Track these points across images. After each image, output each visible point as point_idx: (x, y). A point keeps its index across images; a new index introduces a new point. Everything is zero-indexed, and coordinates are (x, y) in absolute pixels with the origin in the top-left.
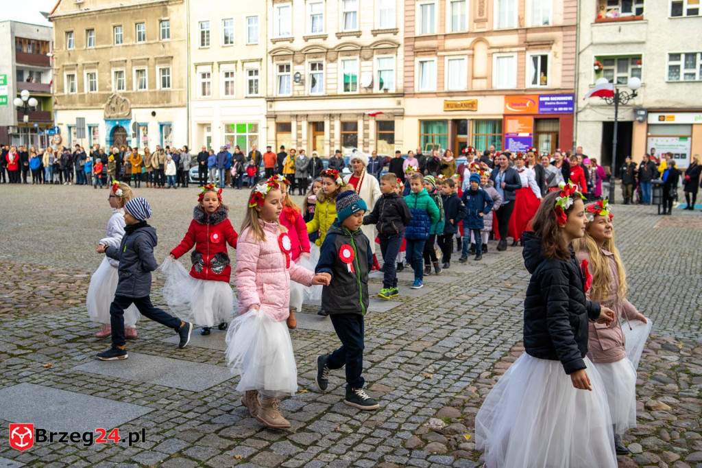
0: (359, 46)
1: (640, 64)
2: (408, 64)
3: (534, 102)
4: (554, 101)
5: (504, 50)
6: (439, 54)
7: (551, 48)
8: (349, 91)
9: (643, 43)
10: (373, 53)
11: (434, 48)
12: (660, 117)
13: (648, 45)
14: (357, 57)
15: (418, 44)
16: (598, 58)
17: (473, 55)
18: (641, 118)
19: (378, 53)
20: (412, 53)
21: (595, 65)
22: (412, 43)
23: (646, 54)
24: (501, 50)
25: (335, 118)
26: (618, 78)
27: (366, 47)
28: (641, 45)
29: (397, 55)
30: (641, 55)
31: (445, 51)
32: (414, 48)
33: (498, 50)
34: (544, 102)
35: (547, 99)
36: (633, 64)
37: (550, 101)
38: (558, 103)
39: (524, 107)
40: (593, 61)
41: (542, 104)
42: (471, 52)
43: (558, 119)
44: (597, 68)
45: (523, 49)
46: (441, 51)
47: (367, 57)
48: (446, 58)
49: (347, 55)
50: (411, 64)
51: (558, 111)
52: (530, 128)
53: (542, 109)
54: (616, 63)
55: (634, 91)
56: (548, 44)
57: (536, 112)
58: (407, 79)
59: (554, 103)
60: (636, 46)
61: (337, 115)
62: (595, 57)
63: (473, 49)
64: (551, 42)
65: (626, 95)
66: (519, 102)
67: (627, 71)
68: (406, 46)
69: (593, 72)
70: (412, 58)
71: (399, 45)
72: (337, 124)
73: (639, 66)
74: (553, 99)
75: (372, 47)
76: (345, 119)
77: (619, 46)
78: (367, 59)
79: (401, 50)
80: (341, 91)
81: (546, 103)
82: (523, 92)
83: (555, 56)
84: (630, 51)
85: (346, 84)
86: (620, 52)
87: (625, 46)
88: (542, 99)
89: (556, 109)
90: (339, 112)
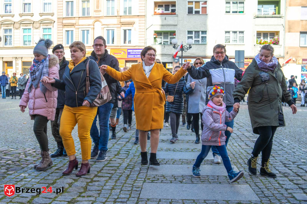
0: (32, 21)
1: (175, 35)
2: (59, 31)
3: (125, 52)
4: (135, 52)
5: (110, 26)
6: (76, 27)
7: (133, 26)
8: (26, 45)
9: (176, 25)
10: (40, 25)
11: (74, 24)
12: (185, 60)
13: (178, 26)
14: (31, 27)
15: (65, 21)
16: (156, 32)
17: (94, 28)
18: (176, 61)
19: (43, 25)
20: (62, 26)
21: (154, 35)
22: (62, 21)
23: (177, 31)
24: (108, 26)
25: (19, 59)
26: (164, 41)
27: (36, 22)
28: (175, 26)
29: (53, 27)
30: (175, 31)
31: (79, 25)
32: (63, 24)
33: (106, 26)
34: (130, 52)
35: (132, 51)
36: (170, 35)
37: (133, 52)
38: (137, 53)
39: (120, 55)
40: (153, 33)
41: (129, 54)
42: (93, 27)
43: (137, 61)
44: (155, 36)
45: (120, 26)
46: (77, 25)
47: (37, 27)
48: (80, 29)
49: (25, 26)
50: (61, 31)
51: (137, 57)
52: (123, 65)
53: (129, 56)
54: (163, 34)
55: (190, 45)
56: (132, 24)
57: (126, 57)
58: (59, 40)
59: (135, 53)
60: (173, 27)
61: (20, 58)
62: (154, 31)
63: (94, 26)
64: (133, 23)
65: (186, 47)
66: (117, 52)
67: (168, 39)
68: (58, 22)
69: (153, 38)
70: (61, 29)
71: (55, 22)
72: (20, 62)
73: (174, 36)
74: (134, 51)
75: (39, 22)
76: (24, 60)
77: (165, 26)
78: (37, 28)
79: (55, 24)
80: (22, 45)
81: (131, 53)
82: (119, 47)
83: (135, 30)
84: (170, 29)
85: (24, 42)
86: (166, 29)
87: (168, 26)
88: (129, 51)
89: (136, 56)
90: (21, 56)
